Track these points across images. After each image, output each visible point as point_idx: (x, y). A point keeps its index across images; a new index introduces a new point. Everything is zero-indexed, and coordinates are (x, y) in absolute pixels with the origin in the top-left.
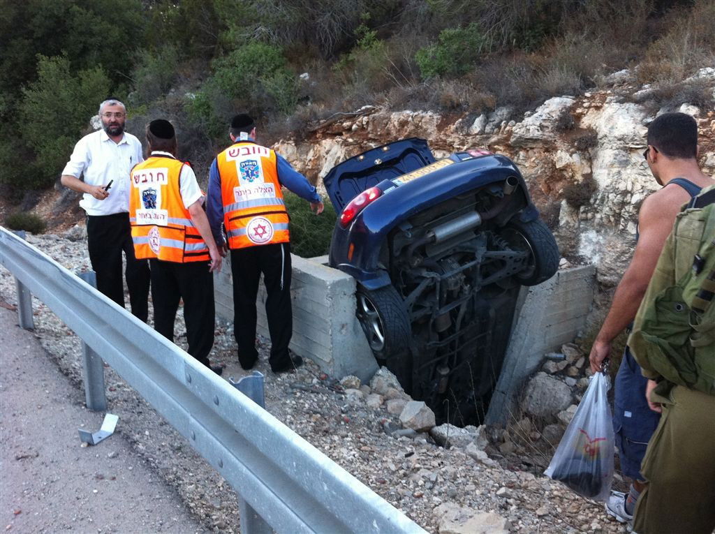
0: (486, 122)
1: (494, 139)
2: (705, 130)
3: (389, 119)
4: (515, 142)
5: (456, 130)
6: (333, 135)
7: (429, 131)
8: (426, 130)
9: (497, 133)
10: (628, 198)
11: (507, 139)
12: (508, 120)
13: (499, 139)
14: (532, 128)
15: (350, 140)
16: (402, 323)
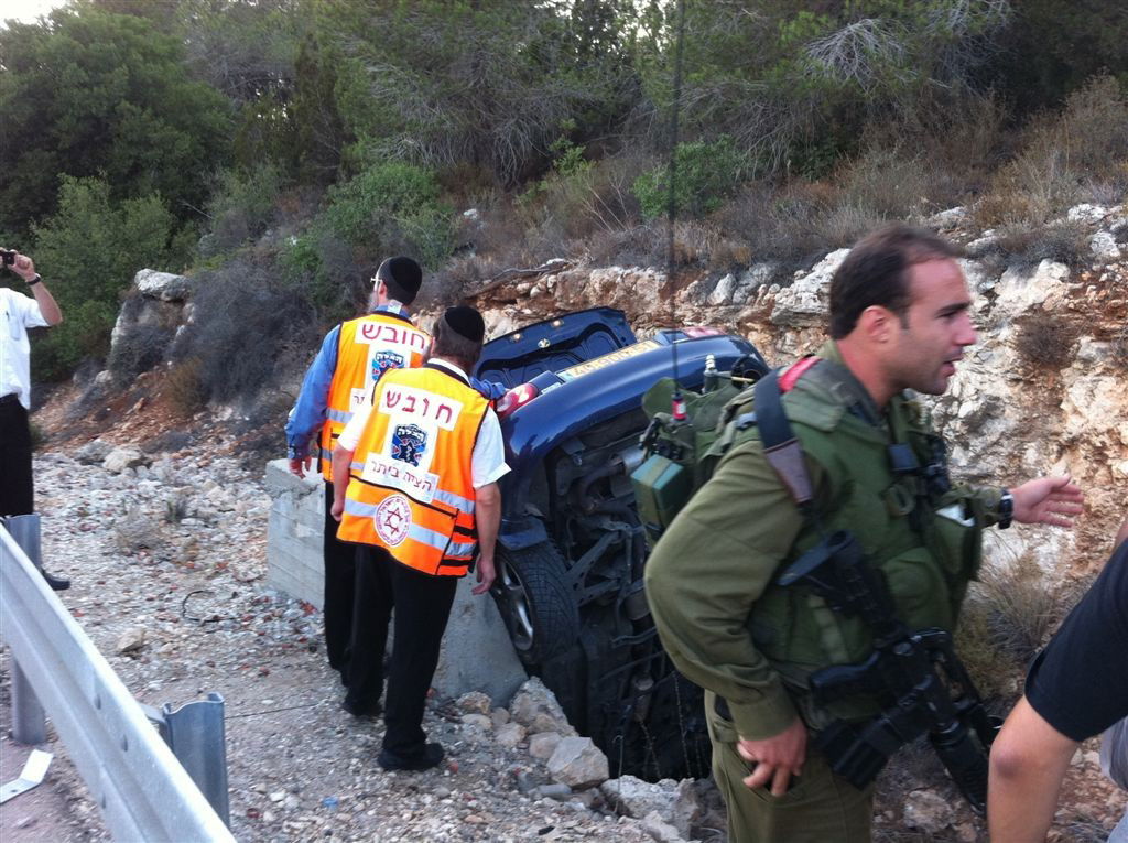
0: (735, 285)
1: (746, 312)
2: (1076, 301)
3: (587, 279)
4: (779, 318)
5: (689, 298)
6: (501, 304)
7: (647, 298)
8: (642, 297)
9: (752, 304)
10: (954, 408)
11: (767, 313)
12: (769, 284)
13: (753, 313)
14: (805, 296)
15: (527, 311)
16: (562, 605)
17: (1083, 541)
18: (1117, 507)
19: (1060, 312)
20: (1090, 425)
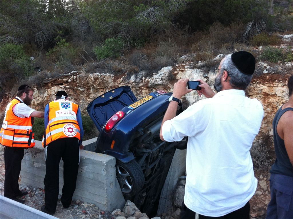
0: (136, 77)
1: (141, 85)
3: (88, 77)
4: (151, 86)
5: (123, 81)
6: (58, 85)
7: (109, 82)
8: (107, 81)
9: (142, 82)
12: (146, 77)
13: (143, 85)
14: (158, 79)
15: (68, 87)
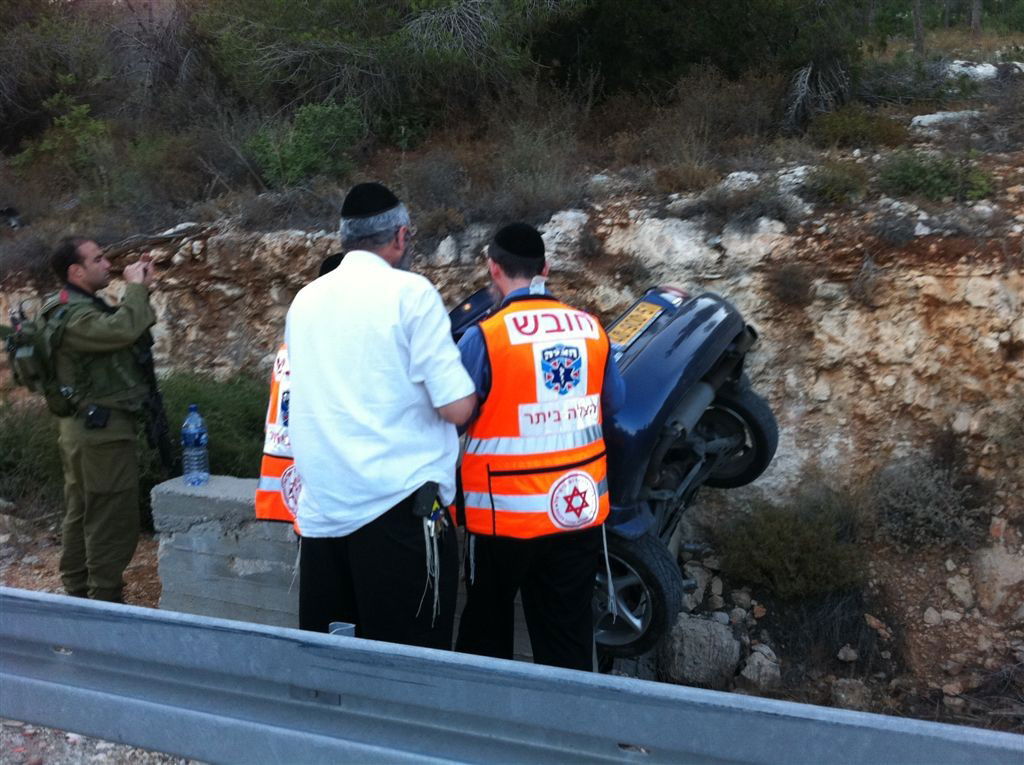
17: (863, 444)
18: (887, 413)
19: (791, 260)
20: (850, 351)
